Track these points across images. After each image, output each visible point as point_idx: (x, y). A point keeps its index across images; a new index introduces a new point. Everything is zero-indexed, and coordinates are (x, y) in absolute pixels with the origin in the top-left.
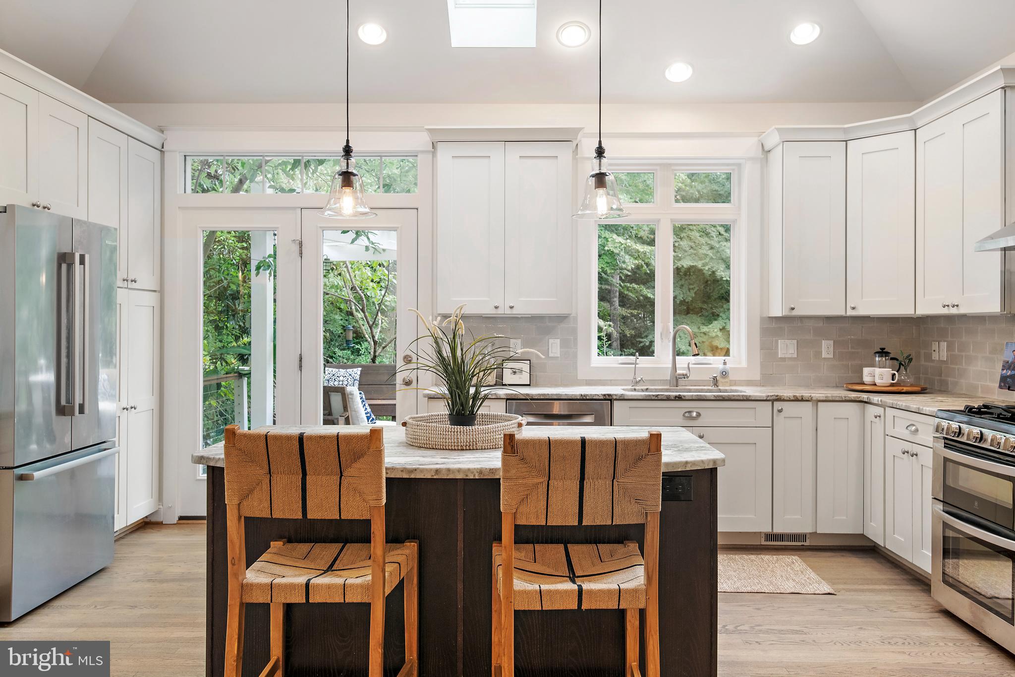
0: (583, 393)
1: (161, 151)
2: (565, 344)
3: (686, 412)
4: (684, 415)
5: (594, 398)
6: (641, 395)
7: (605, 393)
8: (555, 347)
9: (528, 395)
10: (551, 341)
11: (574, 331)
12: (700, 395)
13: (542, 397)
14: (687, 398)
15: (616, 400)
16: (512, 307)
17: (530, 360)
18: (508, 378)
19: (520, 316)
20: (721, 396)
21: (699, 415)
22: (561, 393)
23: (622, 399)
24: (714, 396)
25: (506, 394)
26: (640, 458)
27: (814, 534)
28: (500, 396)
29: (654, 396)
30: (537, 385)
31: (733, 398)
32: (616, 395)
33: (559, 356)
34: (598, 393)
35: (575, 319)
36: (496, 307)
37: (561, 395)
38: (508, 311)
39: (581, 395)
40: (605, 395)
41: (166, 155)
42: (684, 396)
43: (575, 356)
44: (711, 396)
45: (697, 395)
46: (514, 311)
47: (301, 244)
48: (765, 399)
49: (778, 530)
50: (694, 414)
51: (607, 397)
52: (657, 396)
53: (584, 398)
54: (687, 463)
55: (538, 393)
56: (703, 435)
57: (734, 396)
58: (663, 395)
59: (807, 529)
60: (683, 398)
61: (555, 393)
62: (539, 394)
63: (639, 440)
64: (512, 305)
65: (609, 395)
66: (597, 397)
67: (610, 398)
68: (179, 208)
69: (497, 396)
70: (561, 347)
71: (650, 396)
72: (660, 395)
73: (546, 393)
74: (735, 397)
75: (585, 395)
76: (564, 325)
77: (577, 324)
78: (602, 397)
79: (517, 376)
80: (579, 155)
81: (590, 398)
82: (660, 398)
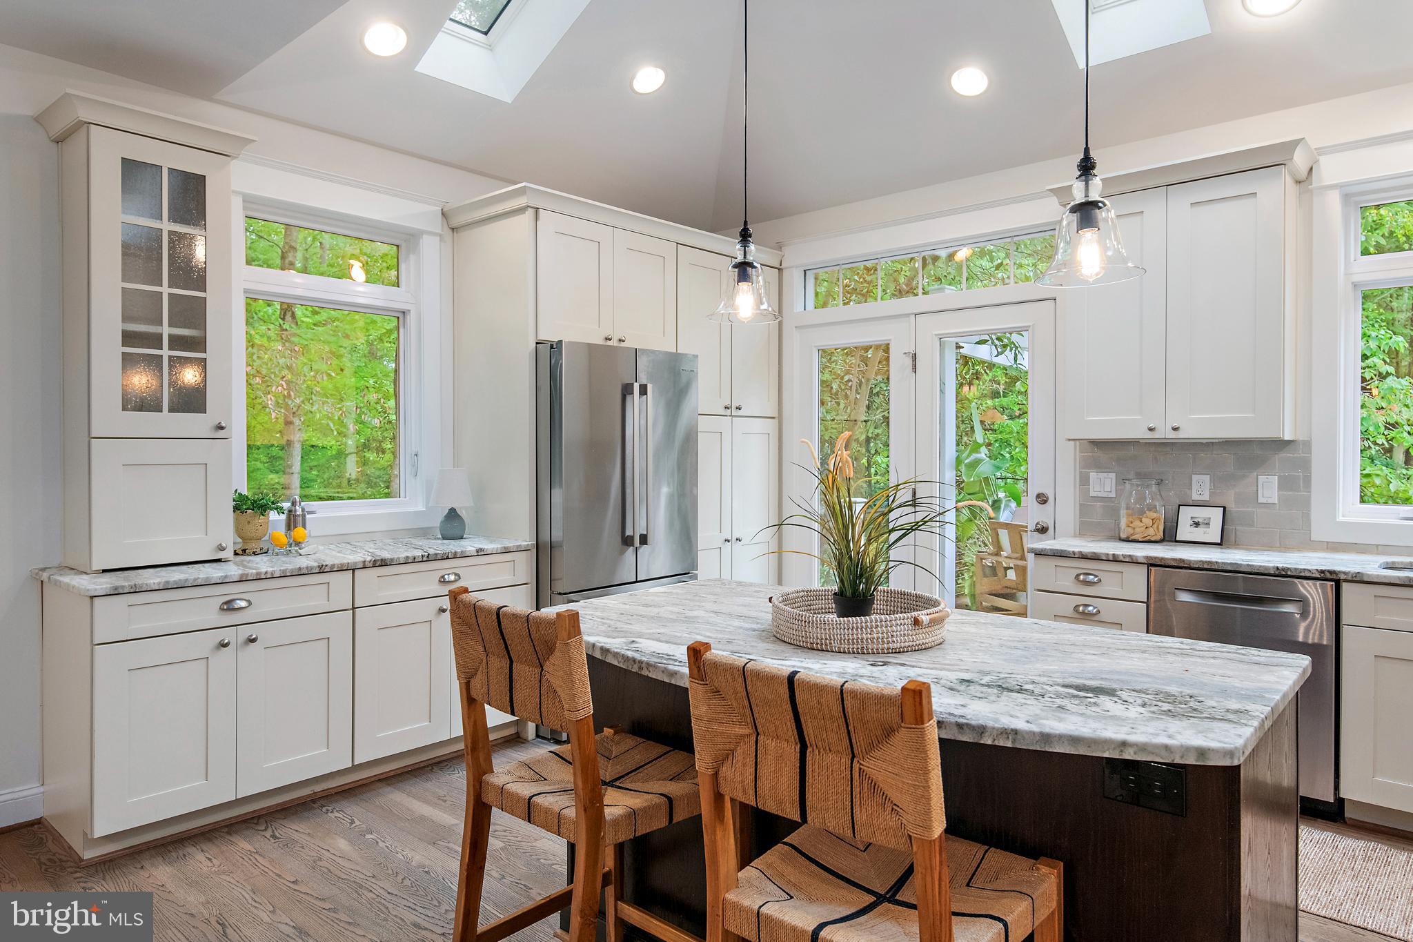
0: (1280, 565)
1: (779, 269)
2: (1285, 484)
5: (1302, 574)
7: (1323, 568)
8: (1269, 488)
9: (1181, 561)
10: (1261, 479)
11: (1305, 465)
13: (1206, 566)
15: (1347, 580)
16: (1175, 429)
17: (1224, 508)
19: (1204, 441)
22: (1239, 562)
23: (1358, 580)
25: (1147, 558)
30: (1236, 545)
32: (1346, 573)
33: (1276, 502)
34: (1309, 568)
35: (1307, 444)
36: (1151, 430)
37: (1241, 565)
38: (1172, 435)
39: (1278, 568)
40: (1322, 572)
41: (785, 273)
43: (1307, 503)
46: (1181, 435)
47: (915, 357)
51: (1328, 575)
55: (1199, 559)
61: (1229, 562)
62: (1200, 561)
63: (883, 696)
64: (1176, 425)
65: (1332, 571)
66: (1308, 574)
67: (1334, 576)
68: (796, 327)
69: (1132, 559)
70: (1280, 488)
73: (1214, 560)
75: (1283, 569)
76: (1284, 455)
77: (1310, 452)
78: (1317, 575)
79: (1200, 530)
80: (1314, 185)
81: (1294, 574)
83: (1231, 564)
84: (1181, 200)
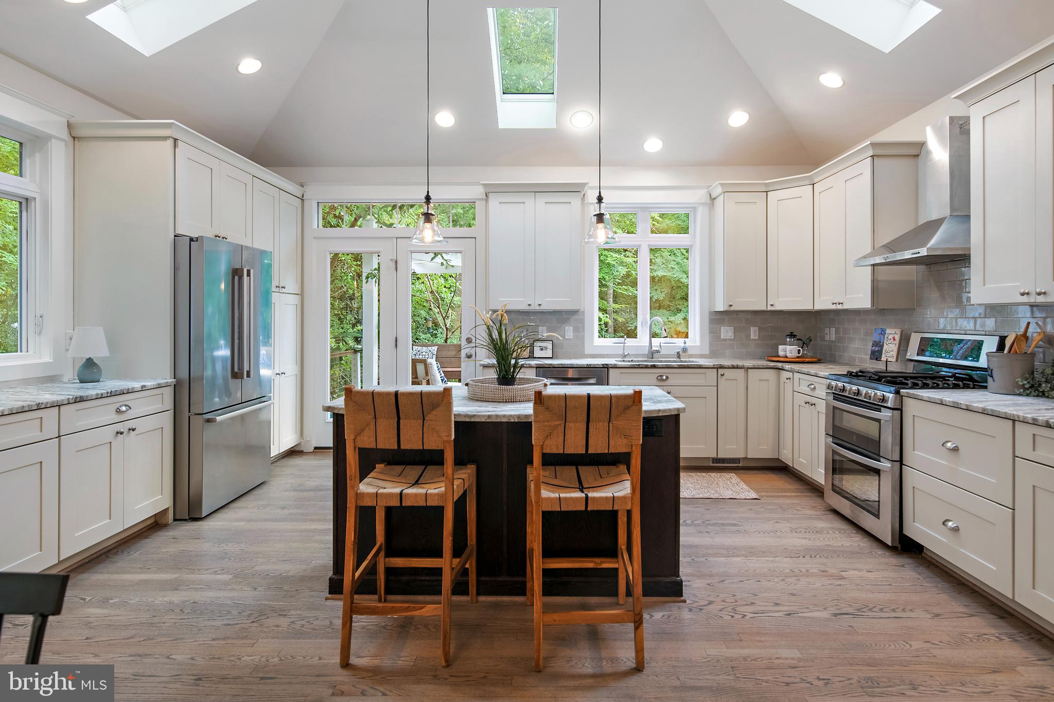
0: (588, 363)
1: (302, 199)
2: (576, 330)
3: (658, 377)
5: (596, 367)
6: (628, 365)
7: (603, 363)
8: (569, 332)
9: (551, 364)
10: (567, 328)
11: (582, 321)
12: (668, 365)
13: (560, 366)
14: (659, 367)
15: (611, 368)
16: (540, 305)
17: (552, 341)
18: (537, 353)
19: (545, 311)
20: (683, 365)
21: (667, 378)
23: (615, 367)
24: (678, 365)
25: (536, 364)
26: (627, 408)
27: (746, 459)
28: (532, 366)
29: (636, 365)
30: (557, 358)
31: (690, 366)
32: (611, 365)
33: (572, 338)
34: (599, 364)
35: (583, 312)
36: (529, 305)
38: (538, 308)
40: (603, 365)
41: (305, 202)
42: (658, 365)
43: (583, 338)
44: (676, 365)
45: (666, 365)
46: (542, 308)
47: (396, 262)
48: (712, 367)
49: (721, 455)
50: (664, 377)
51: (605, 366)
52: (639, 365)
53: (589, 367)
54: (659, 411)
56: (670, 391)
57: (691, 365)
58: (643, 364)
59: (741, 455)
61: (569, 363)
63: (627, 396)
64: (540, 303)
65: (606, 364)
66: (598, 366)
67: (607, 366)
68: (314, 238)
69: (530, 365)
70: (573, 332)
71: (634, 365)
72: (641, 364)
73: (563, 363)
75: (590, 365)
76: (575, 317)
77: (584, 315)
78: (601, 366)
79: (544, 352)
80: (585, 202)
81: (594, 366)
82: (641, 366)
84: (541, 200)
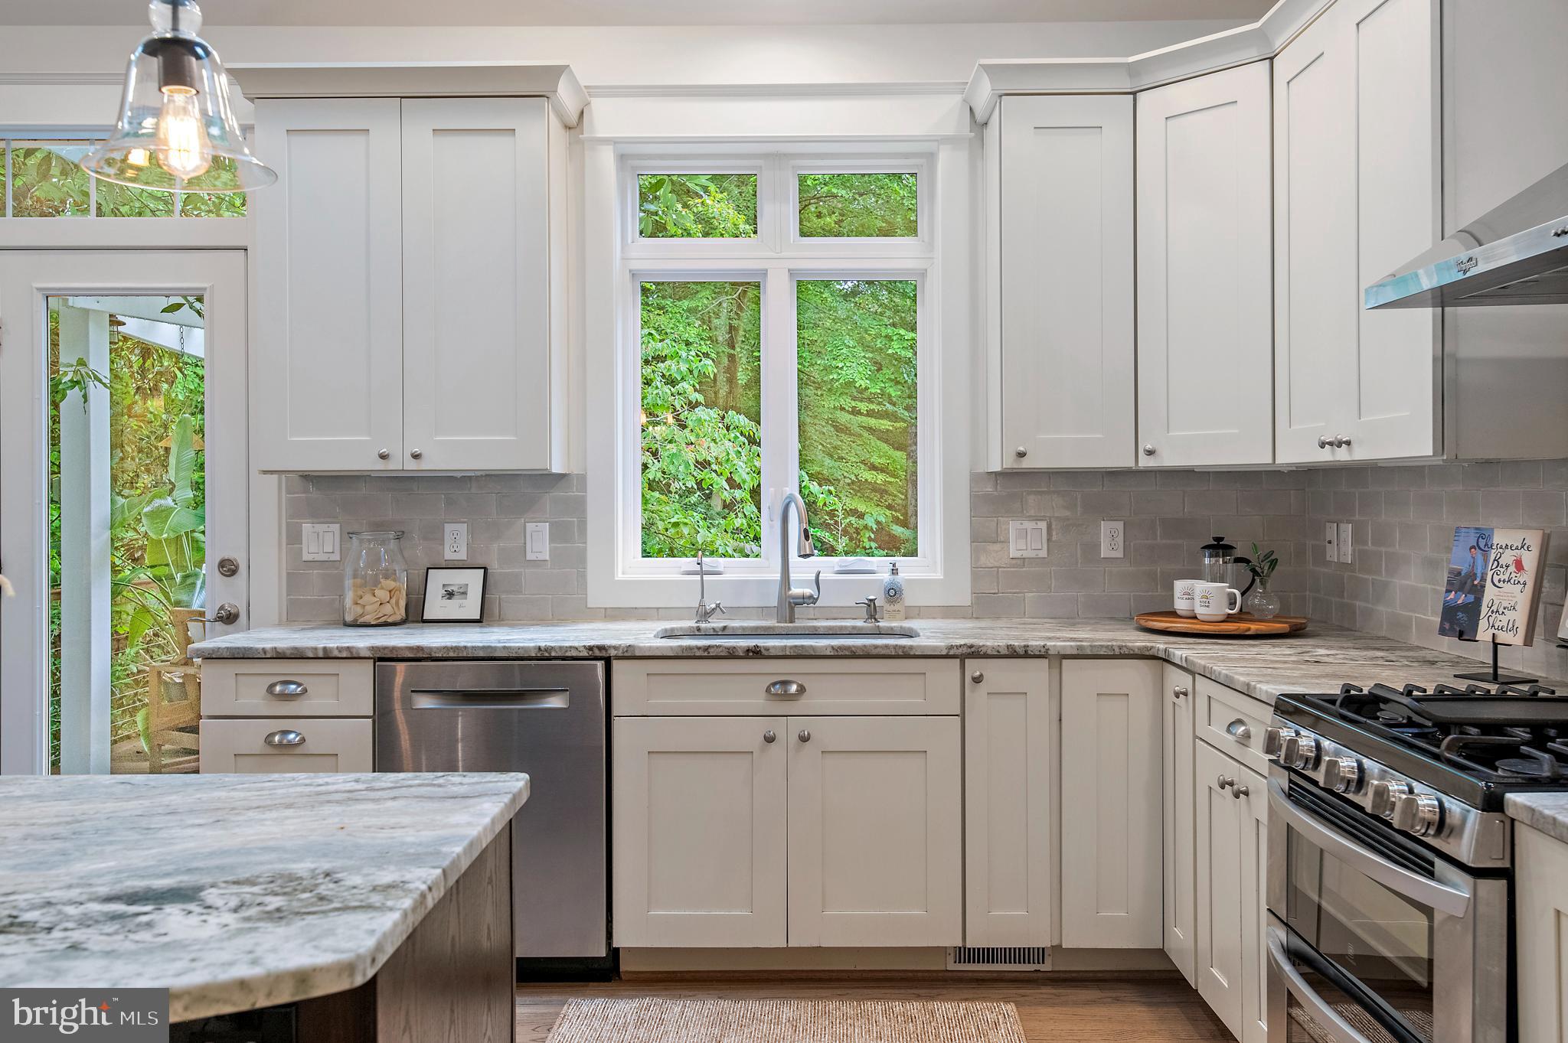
0: (542, 644)
2: (557, 534)
3: (774, 684)
4: (768, 690)
5: (568, 654)
6: (671, 648)
7: (592, 643)
8: (539, 540)
9: (419, 649)
10: (530, 526)
11: (579, 507)
12: (802, 646)
13: (452, 654)
14: (773, 652)
15: (618, 658)
16: (416, 456)
17: (485, 569)
18: (435, 607)
19: (459, 475)
20: (848, 648)
21: (802, 689)
22: (493, 645)
23: (630, 655)
24: (833, 647)
25: (372, 649)
27: (1057, 949)
28: (358, 653)
29: (699, 648)
30: (500, 621)
31: (875, 652)
32: (615, 648)
33: (548, 558)
34: (576, 644)
35: (582, 479)
36: (383, 457)
37: (495, 649)
38: (411, 465)
39: (539, 648)
40: (591, 648)
42: (767, 649)
43: (581, 559)
44: (826, 647)
45: (796, 646)
46: (425, 465)
48: (944, 653)
49: (976, 940)
50: (794, 688)
51: (597, 653)
52: (707, 648)
53: (544, 656)
55: (443, 645)
56: (809, 734)
57: (876, 647)
58: (720, 646)
59: (1041, 937)
60: (765, 653)
61: (481, 645)
62: (444, 648)
64: (417, 450)
65: (601, 648)
66: (574, 653)
67: (604, 654)
69: (351, 653)
70: (552, 540)
71: (690, 648)
72: (713, 647)
73: (462, 644)
74: (879, 649)
75: (548, 649)
76: (558, 493)
77: (585, 490)
78: (585, 654)
79: (455, 602)
81: (560, 654)
82: (713, 652)
83: (484, 648)
